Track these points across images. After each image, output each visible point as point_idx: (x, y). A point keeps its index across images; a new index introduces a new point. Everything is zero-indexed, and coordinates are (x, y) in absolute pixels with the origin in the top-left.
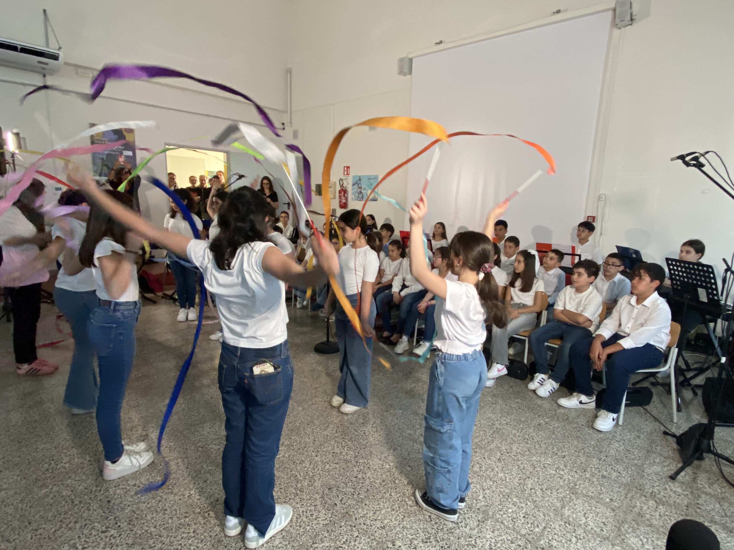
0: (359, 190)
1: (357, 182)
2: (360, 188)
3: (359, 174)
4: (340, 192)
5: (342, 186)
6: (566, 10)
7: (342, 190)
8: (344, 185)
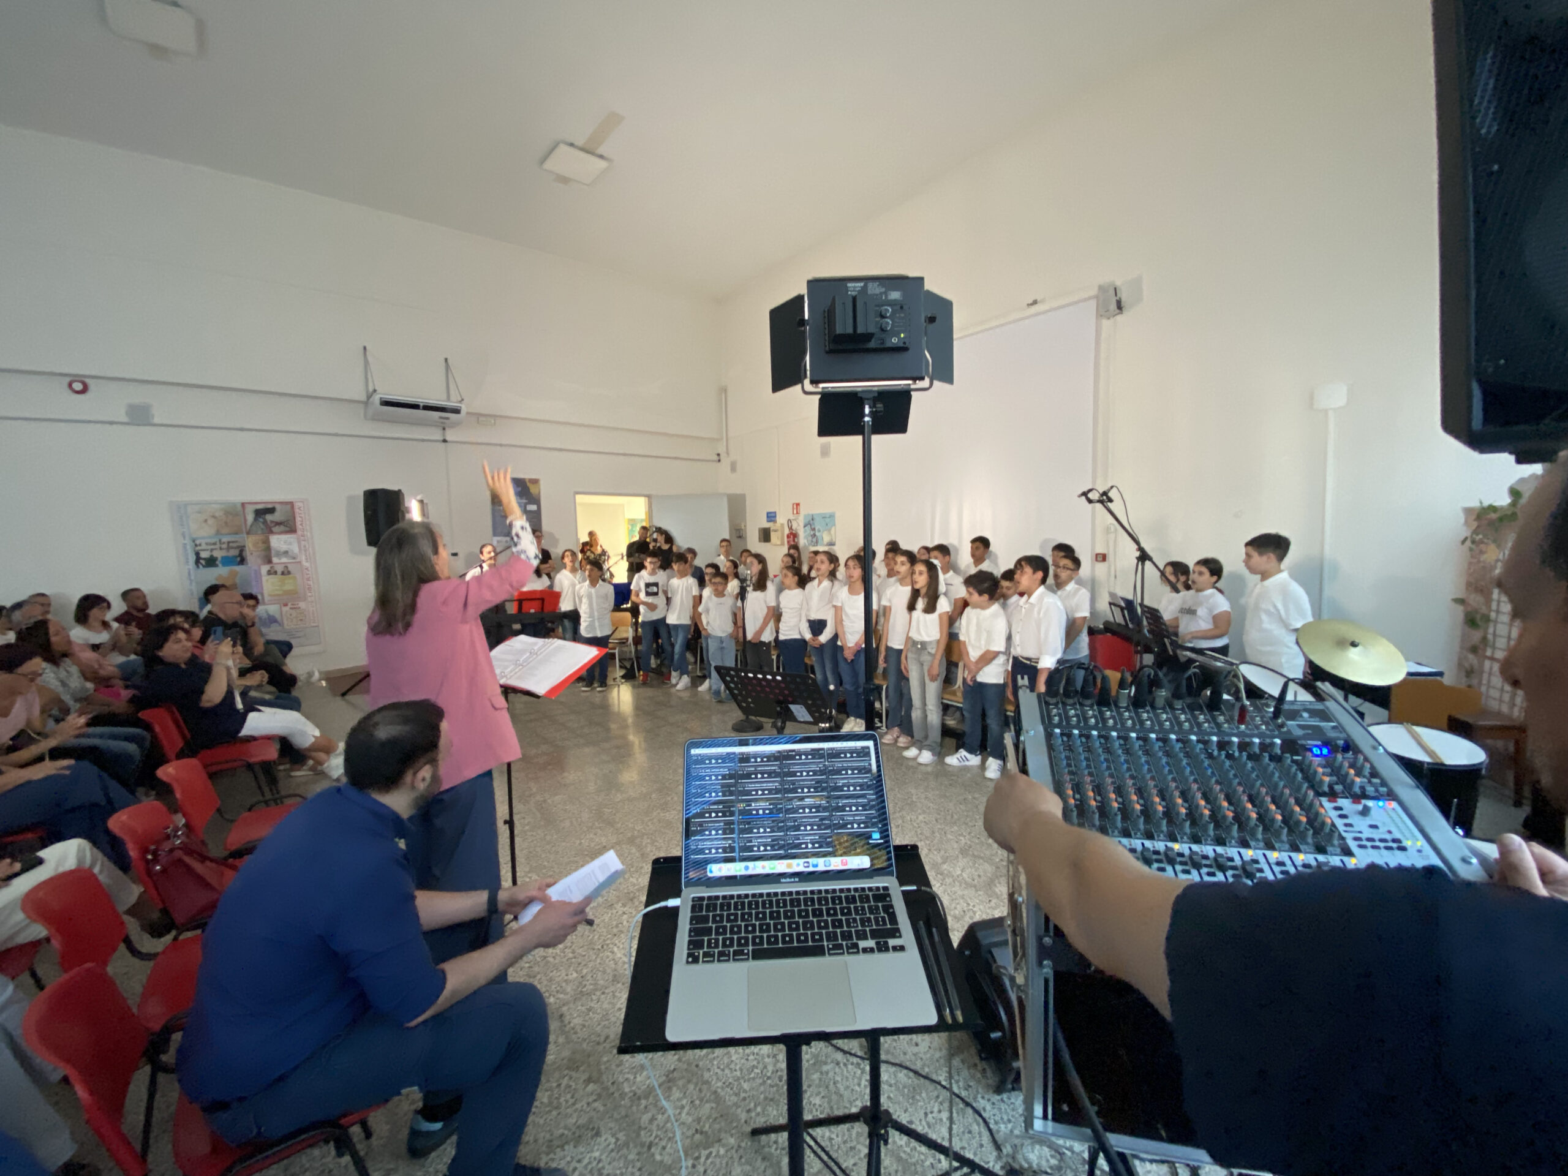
0: (812, 533)
1: (810, 523)
2: (814, 529)
3: (811, 513)
4: (788, 537)
5: (791, 528)
6: (1043, 301)
7: (791, 533)
8: (794, 527)
